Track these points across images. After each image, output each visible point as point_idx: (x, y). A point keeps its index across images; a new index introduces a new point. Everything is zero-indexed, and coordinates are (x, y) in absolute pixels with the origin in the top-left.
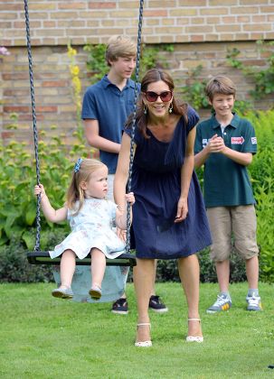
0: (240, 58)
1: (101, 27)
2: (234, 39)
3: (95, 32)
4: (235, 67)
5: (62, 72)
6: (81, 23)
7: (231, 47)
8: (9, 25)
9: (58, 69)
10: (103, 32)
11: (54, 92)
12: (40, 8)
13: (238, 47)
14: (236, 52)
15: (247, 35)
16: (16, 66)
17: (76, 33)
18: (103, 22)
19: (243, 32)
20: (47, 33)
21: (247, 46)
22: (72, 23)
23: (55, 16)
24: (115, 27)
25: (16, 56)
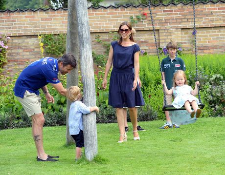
0: (100, 39)
1: (47, 28)
2: (98, 31)
3: (44, 30)
4: (99, 42)
5: (31, 45)
6: (39, 27)
7: (97, 35)
8: (10, 28)
9: (29, 44)
10: (47, 30)
11: (28, 53)
12: (22, 21)
13: (100, 35)
14: (99, 37)
15: (103, 30)
16: (12, 44)
17: (37, 30)
18: (47, 26)
19: (101, 29)
20: (25, 30)
21: (103, 34)
22: (35, 27)
23: (28, 24)
24: (52, 28)
25: (13, 40)
